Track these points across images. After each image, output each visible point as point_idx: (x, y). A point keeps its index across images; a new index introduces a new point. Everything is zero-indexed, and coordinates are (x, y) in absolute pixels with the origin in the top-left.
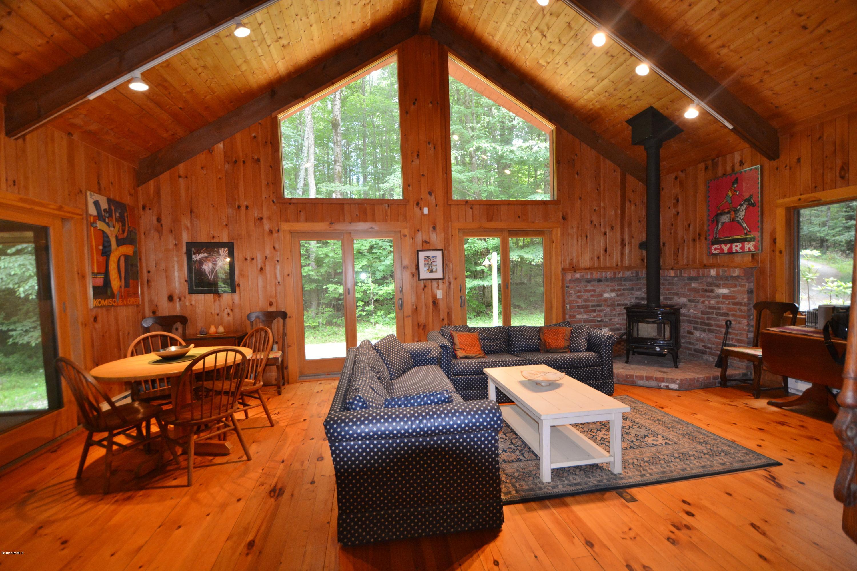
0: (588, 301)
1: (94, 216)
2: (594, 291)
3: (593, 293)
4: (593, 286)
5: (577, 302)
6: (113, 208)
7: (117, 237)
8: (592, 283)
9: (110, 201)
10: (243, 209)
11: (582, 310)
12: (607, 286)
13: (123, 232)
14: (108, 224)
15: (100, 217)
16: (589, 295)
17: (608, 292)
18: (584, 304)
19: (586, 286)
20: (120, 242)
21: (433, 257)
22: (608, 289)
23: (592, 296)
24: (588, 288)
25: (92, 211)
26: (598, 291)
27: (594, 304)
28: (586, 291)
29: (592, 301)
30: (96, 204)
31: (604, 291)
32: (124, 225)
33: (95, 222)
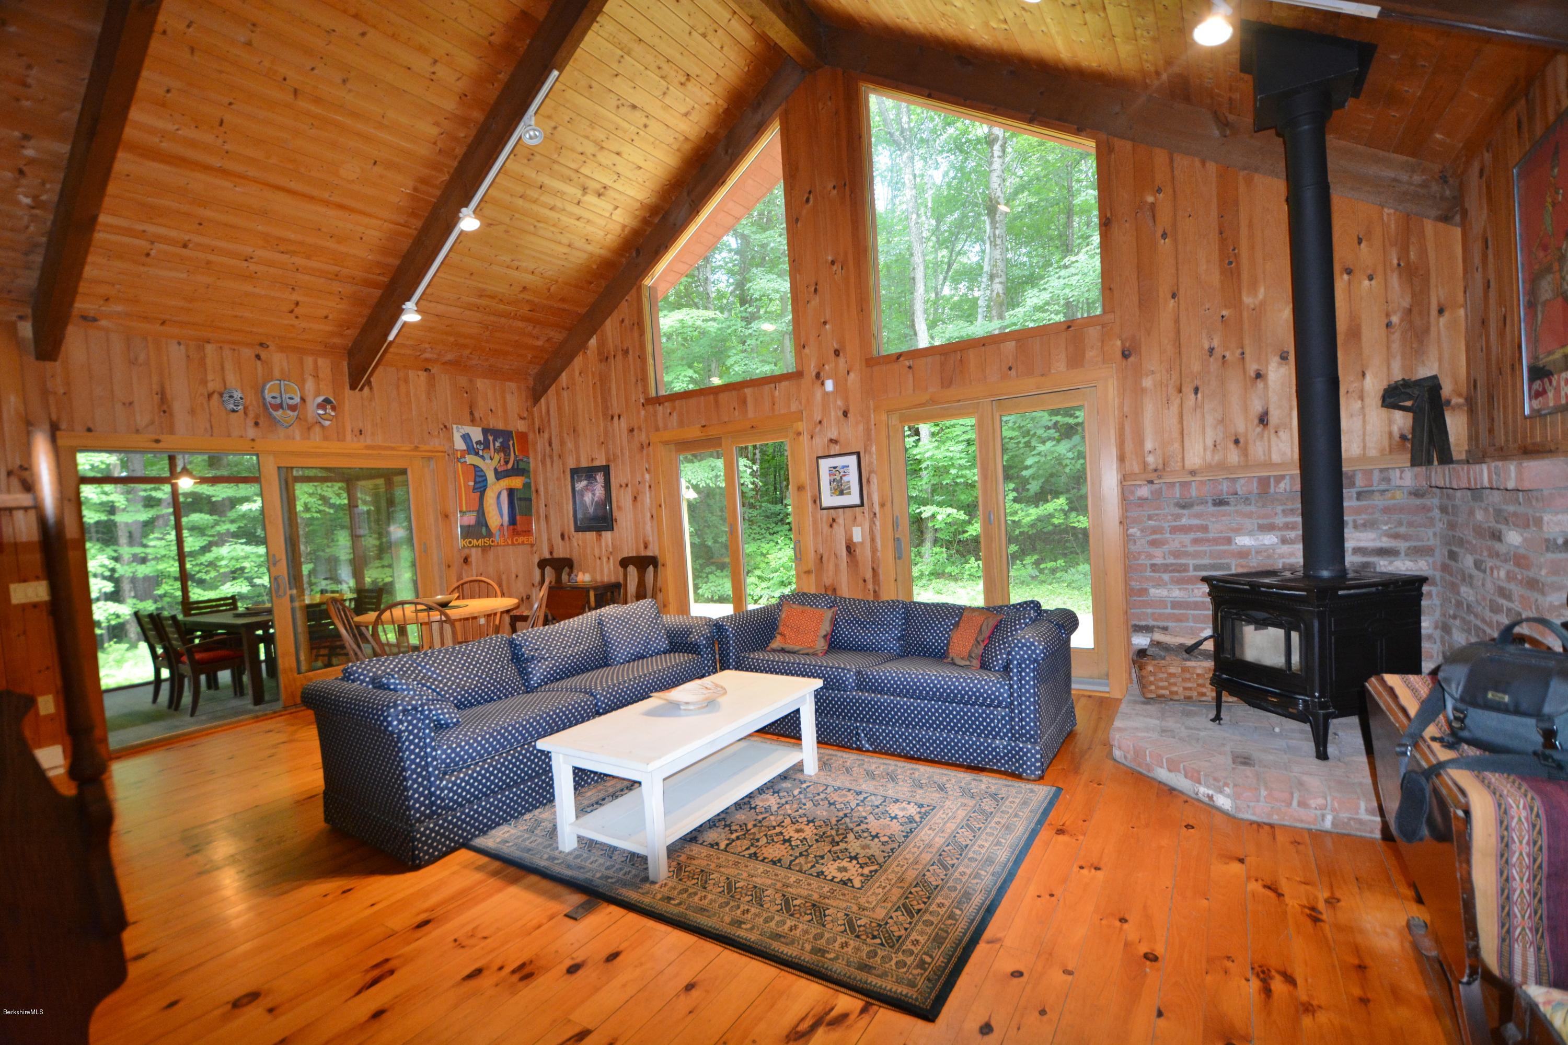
0: (1186, 554)
1: (462, 451)
2: (1205, 529)
3: (1199, 535)
4: (1198, 516)
5: (1150, 556)
6: (491, 438)
7: (496, 470)
8: (1197, 509)
9: (485, 432)
10: (616, 418)
11: (1166, 577)
12: (1249, 515)
13: (507, 463)
14: (482, 457)
15: (471, 449)
16: (1187, 538)
17: (1250, 533)
18: (1171, 560)
19: (1178, 517)
20: (499, 475)
21: (844, 467)
22: (1249, 524)
23: (1196, 541)
24: (1184, 521)
25: (460, 445)
26: (1216, 528)
27: (1206, 561)
28: (1174, 530)
29: (1196, 555)
30: (466, 438)
31: (1239, 531)
32: (507, 455)
33: (463, 456)
